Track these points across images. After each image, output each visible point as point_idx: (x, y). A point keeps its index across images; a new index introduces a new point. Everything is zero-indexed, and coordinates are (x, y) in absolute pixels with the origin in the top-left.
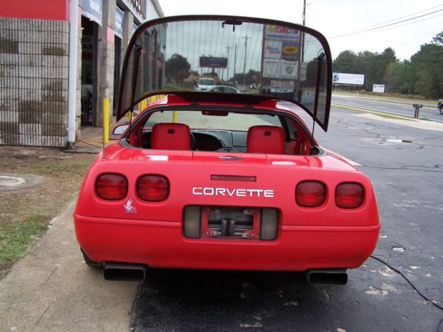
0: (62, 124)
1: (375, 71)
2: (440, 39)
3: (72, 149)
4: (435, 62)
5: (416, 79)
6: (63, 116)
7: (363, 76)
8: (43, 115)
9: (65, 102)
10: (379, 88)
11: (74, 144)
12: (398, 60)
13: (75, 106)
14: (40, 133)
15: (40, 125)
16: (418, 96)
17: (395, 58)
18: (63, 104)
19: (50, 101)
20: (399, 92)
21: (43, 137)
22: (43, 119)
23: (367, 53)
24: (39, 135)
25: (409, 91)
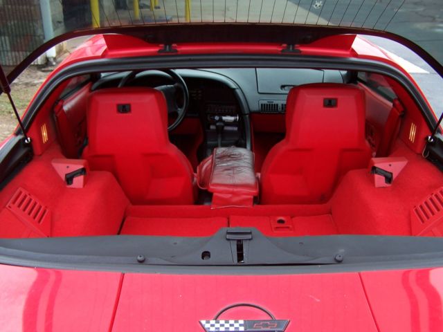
0: (35, 36)
3: (52, 65)
6: (35, 24)
8: (9, 24)
9: (35, 6)
11: (55, 59)
13: (49, 10)
14: (9, 48)
15: (7, 38)
18: (32, 8)
19: (15, 4)
21: (13, 54)
22: (10, 30)
24: (7, 51)
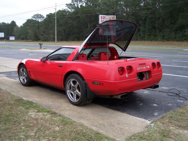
1: (9, 31)
2: (34, 17)
4: (34, 26)
5: (27, 33)
7: (3, 33)
10: (12, 38)
12: (18, 26)
16: (30, 40)
17: (16, 25)
20: (20, 39)
23: (3, 23)
25: (25, 38)
